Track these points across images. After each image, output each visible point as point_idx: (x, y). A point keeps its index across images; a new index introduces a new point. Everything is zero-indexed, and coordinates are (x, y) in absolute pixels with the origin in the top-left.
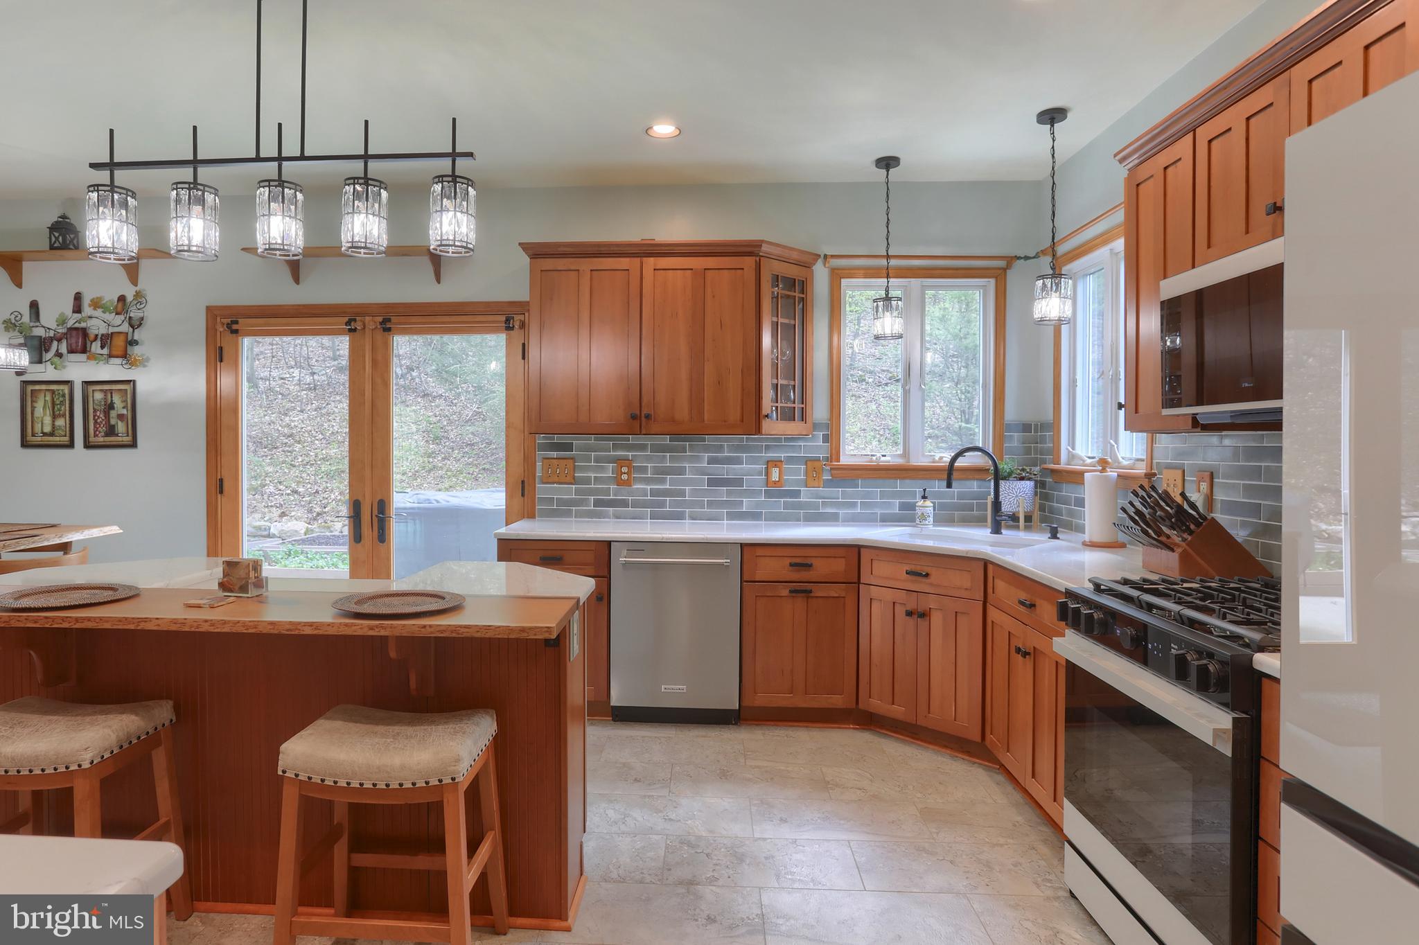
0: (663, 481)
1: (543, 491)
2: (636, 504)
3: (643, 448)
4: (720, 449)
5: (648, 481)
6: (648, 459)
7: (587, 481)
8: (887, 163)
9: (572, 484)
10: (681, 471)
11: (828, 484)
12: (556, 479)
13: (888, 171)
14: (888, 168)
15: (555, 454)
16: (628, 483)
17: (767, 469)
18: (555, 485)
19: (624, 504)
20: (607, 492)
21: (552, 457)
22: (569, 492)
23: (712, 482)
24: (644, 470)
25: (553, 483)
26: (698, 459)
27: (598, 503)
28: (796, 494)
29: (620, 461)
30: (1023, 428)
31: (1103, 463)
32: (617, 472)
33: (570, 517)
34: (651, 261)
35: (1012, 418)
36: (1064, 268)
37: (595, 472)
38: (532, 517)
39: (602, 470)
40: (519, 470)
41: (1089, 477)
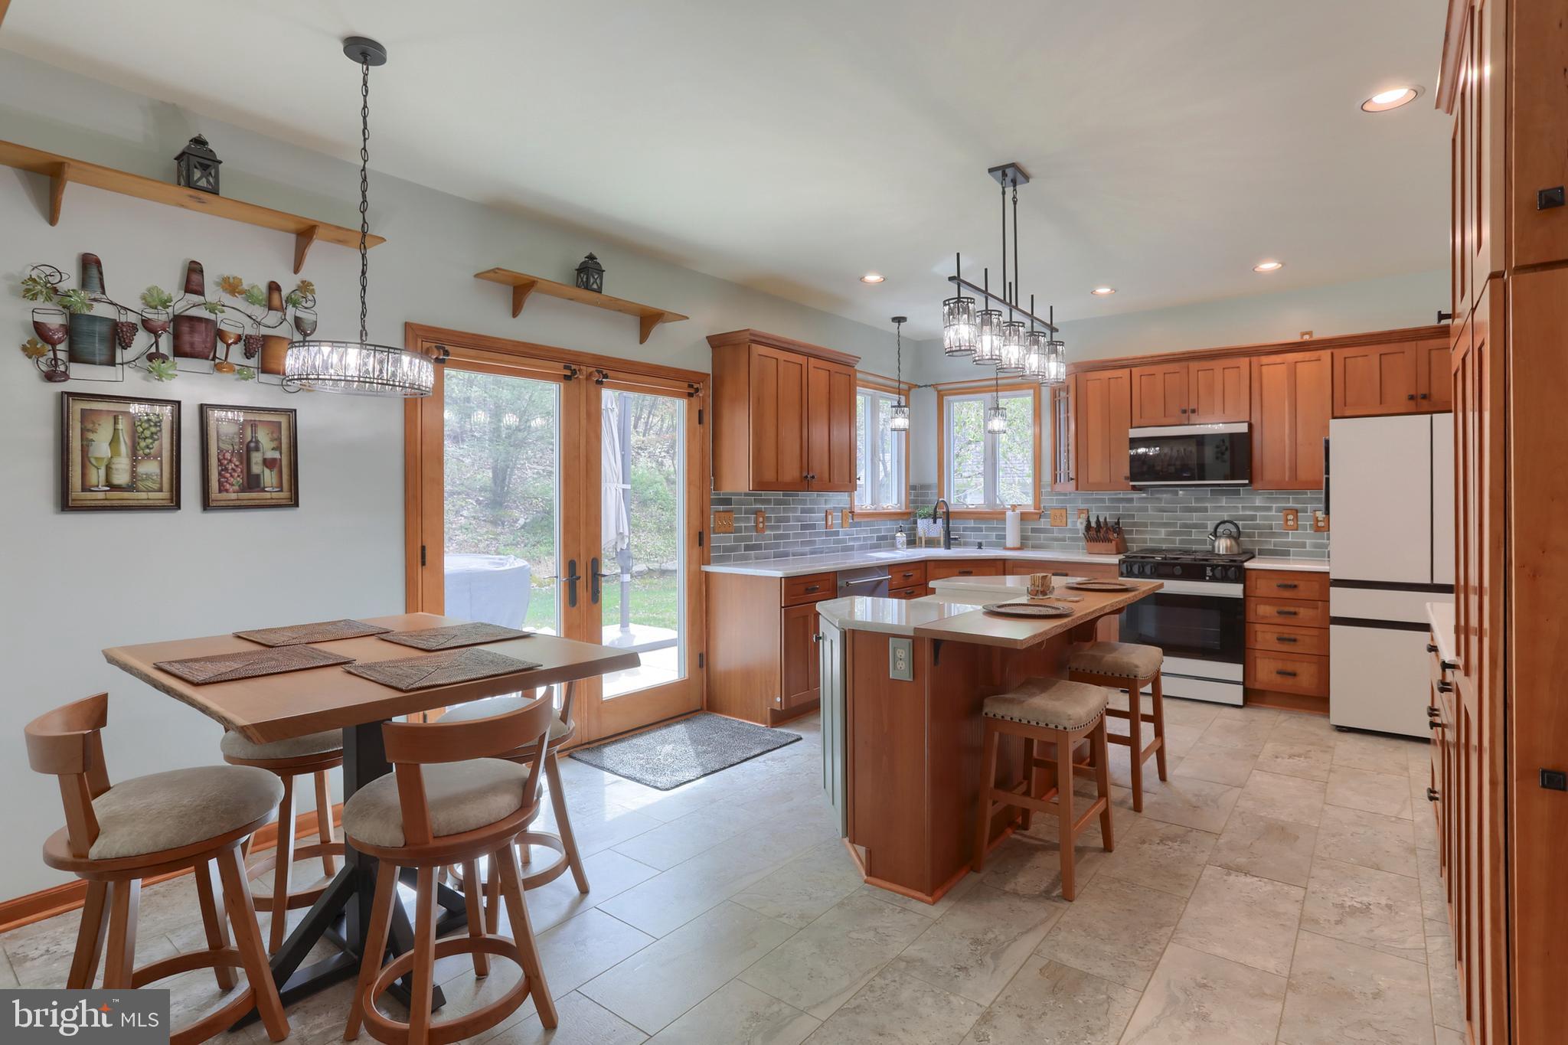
0: (778, 528)
1: (716, 540)
2: (767, 547)
3: (768, 501)
4: (805, 502)
5: (772, 528)
6: (773, 510)
7: (738, 530)
8: (899, 320)
9: (732, 533)
10: (787, 520)
11: (852, 525)
12: (724, 529)
13: (899, 325)
14: (899, 322)
15: (722, 507)
16: (763, 530)
17: (826, 516)
18: (722, 535)
19: (757, 547)
20: (750, 538)
21: (720, 510)
22: (729, 540)
23: (804, 527)
24: (769, 519)
25: (721, 533)
26: (794, 510)
27: (748, 548)
28: (837, 533)
29: (757, 512)
30: (914, 488)
31: (1014, 507)
32: (756, 521)
33: (730, 561)
34: (812, 360)
35: (912, 482)
36: (945, 397)
37: (745, 522)
38: (709, 564)
39: (747, 520)
40: (696, 523)
41: (1009, 513)
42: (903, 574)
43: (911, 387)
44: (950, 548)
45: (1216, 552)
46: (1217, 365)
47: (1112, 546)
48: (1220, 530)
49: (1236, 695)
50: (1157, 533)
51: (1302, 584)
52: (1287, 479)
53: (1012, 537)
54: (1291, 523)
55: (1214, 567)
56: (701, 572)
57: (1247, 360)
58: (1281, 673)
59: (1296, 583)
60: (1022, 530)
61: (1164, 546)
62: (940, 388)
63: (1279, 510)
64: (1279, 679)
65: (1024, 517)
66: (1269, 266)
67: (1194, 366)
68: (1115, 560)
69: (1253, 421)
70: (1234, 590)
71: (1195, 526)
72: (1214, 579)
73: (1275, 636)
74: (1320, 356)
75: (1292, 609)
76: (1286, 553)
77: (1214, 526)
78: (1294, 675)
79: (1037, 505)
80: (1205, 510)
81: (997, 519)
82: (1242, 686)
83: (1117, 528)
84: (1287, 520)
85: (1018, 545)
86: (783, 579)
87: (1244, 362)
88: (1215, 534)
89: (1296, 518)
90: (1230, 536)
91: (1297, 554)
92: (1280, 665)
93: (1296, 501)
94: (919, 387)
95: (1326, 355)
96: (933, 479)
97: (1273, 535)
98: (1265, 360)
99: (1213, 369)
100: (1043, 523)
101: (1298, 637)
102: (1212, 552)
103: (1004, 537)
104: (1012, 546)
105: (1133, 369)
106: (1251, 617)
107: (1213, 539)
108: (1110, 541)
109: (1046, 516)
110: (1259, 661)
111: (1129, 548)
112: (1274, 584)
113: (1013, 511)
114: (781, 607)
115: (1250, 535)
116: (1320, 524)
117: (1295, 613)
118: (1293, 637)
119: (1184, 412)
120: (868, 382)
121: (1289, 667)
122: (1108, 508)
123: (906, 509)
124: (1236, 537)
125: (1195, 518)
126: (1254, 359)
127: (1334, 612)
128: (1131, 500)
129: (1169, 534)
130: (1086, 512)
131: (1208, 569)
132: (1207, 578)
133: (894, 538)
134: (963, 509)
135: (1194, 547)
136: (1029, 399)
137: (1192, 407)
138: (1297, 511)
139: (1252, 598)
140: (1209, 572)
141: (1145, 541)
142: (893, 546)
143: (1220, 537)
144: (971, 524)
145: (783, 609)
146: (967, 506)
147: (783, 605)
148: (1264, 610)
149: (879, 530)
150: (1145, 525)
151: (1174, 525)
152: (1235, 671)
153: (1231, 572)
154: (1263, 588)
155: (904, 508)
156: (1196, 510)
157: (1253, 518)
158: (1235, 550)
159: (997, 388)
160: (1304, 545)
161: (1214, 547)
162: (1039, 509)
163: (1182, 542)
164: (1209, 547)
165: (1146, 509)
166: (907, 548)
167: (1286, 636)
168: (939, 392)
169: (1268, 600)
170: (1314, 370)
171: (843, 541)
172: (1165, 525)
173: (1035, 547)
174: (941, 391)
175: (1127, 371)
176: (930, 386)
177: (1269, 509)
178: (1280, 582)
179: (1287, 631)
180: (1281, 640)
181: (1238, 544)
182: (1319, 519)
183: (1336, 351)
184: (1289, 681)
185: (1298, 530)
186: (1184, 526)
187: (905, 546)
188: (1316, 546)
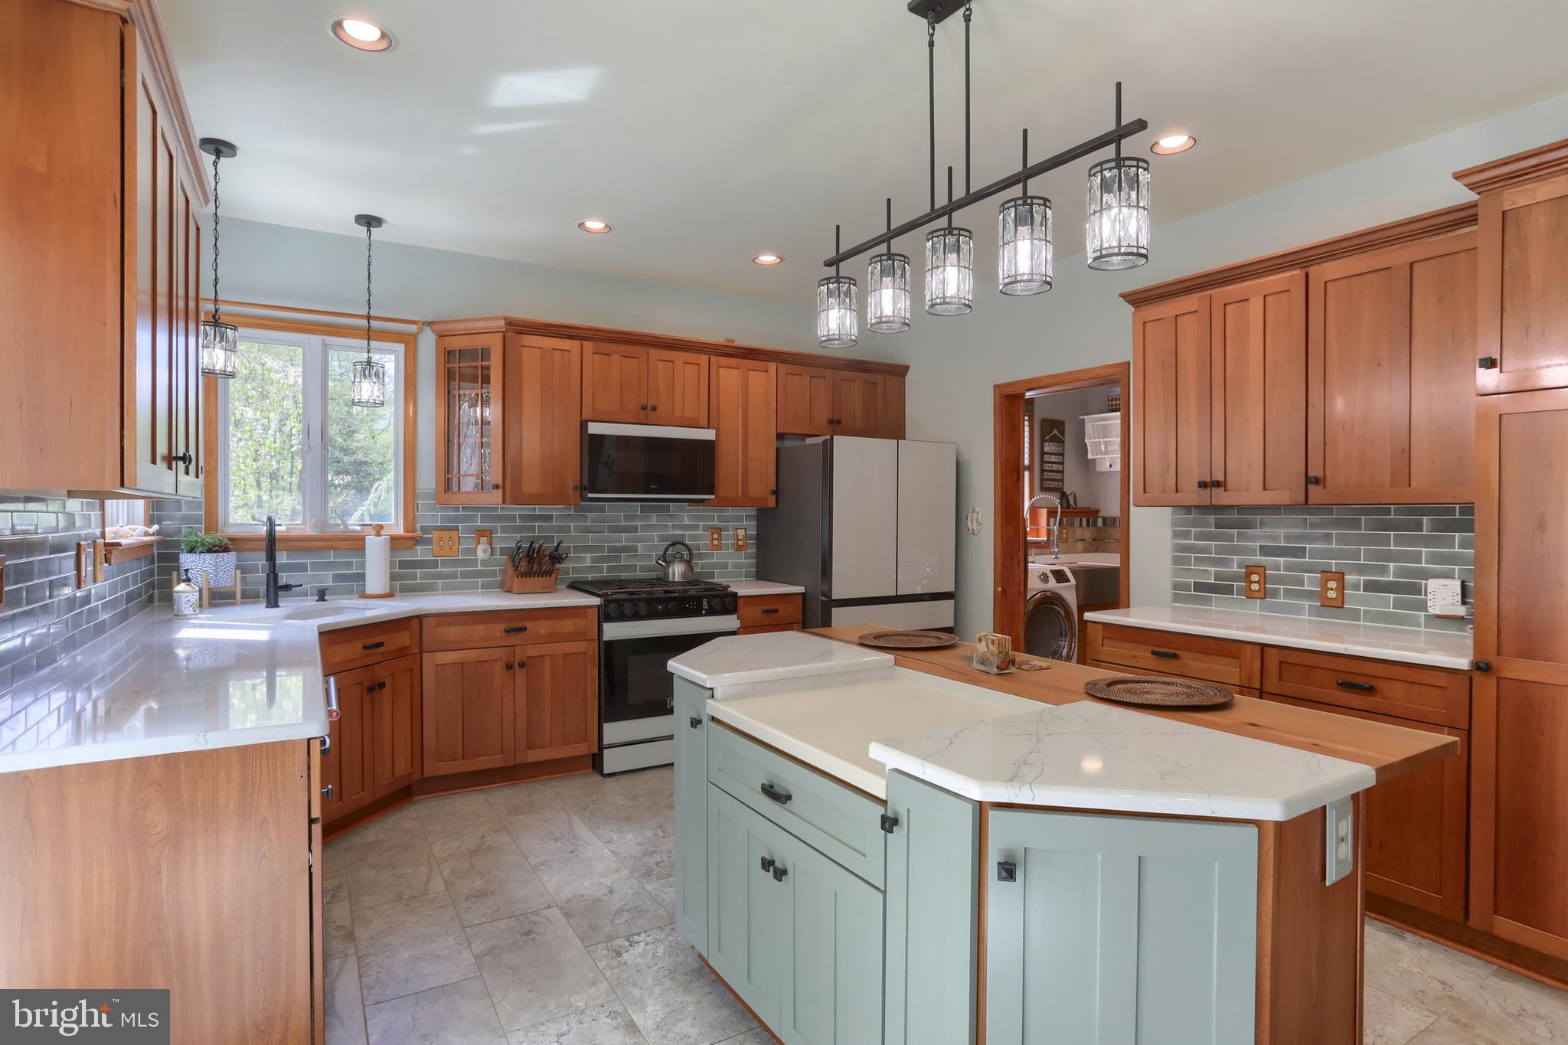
11: (106, 574)
14: (218, 154)
17: (78, 556)
28: (89, 597)
31: (378, 529)
41: (371, 539)
44: (278, 606)
45: (671, 579)
46: (680, 357)
47: (552, 581)
48: (670, 554)
50: (581, 559)
51: (780, 608)
52: (739, 495)
53: (376, 578)
54: (716, 542)
55: (710, 598)
57: (706, 357)
59: (776, 607)
60: (394, 565)
63: (705, 528)
65: (394, 544)
66: (768, 259)
67: (653, 353)
71: (625, 549)
74: (768, 366)
76: (711, 576)
79: (409, 525)
80: (635, 529)
81: (335, 549)
84: (713, 539)
85: (384, 590)
87: (703, 359)
88: (664, 558)
89: (720, 536)
90: (682, 560)
91: (720, 576)
93: (720, 519)
95: (772, 367)
97: (702, 556)
98: (723, 360)
99: (673, 362)
100: (420, 553)
102: (663, 580)
103: (361, 577)
104: (382, 593)
105: (585, 344)
107: (664, 564)
108: (546, 574)
109: (425, 542)
113: (377, 534)
116: (741, 543)
119: (645, 408)
122: (520, 529)
126: (711, 357)
128: (548, 518)
129: (595, 560)
130: (488, 533)
131: (705, 601)
132: (704, 612)
135: (624, 575)
136: (395, 359)
137: (652, 402)
138: (721, 530)
139: (741, 630)
140: (705, 606)
143: (672, 561)
150: (567, 550)
151: (601, 549)
153: (729, 602)
154: (750, 616)
156: (626, 530)
157: (682, 537)
160: (726, 566)
161: (666, 574)
162: (412, 531)
163: (610, 569)
164: (654, 574)
165: (567, 529)
169: (752, 629)
170: (762, 382)
171: (97, 613)
172: (592, 549)
173: (411, 591)
177: (696, 527)
178: (764, 608)
181: (691, 568)
182: (740, 537)
185: (720, 550)
186: (613, 549)
187: (198, 611)
188: (736, 566)
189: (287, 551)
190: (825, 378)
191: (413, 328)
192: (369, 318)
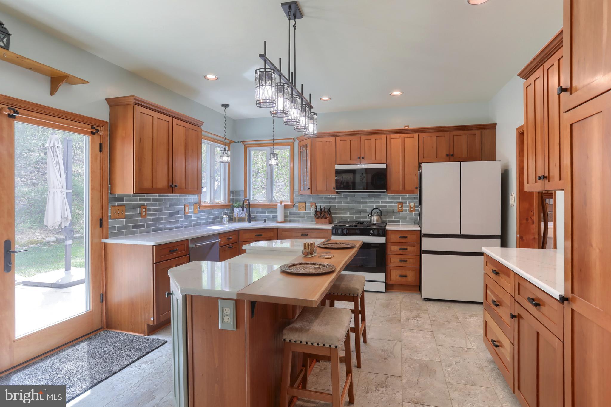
0: (155, 214)
1: (112, 223)
2: (148, 226)
3: (149, 200)
4: (172, 200)
5: (151, 215)
6: (152, 205)
7: (129, 216)
8: (226, 106)
9: (124, 218)
10: (161, 210)
11: (199, 212)
12: (118, 216)
13: (225, 108)
14: (225, 107)
15: (116, 204)
16: (145, 216)
17: (185, 207)
18: (117, 220)
19: (142, 226)
20: (137, 221)
21: (115, 205)
22: (122, 223)
23: (171, 214)
24: (149, 210)
25: (116, 219)
26: (166, 204)
27: (135, 227)
28: (191, 216)
29: (141, 206)
30: (232, 192)
31: (281, 202)
32: (141, 211)
33: (123, 235)
34: (175, 120)
35: (231, 189)
36: (248, 148)
37: (133, 212)
38: (107, 237)
39: (135, 210)
40: (98, 213)
41: (279, 205)
42: (227, 238)
43: (231, 142)
44: (250, 223)
45: (372, 222)
46: (373, 137)
47: (327, 220)
48: (373, 212)
49: (382, 287)
50: (346, 213)
51: (408, 236)
52: (401, 189)
53: (280, 217)
54: (400, 208)
55: (374, 229)
56: (101, 243)
57: (385, 136)
58: (400, 276)
59: (407, 235)
60: (285, 213)
61: (349, 220)
62: (246, 143)
63: (396, 203)
64: (400, 279)
65: (286, 207)
66: (397, 93)
67: (363, 137)
68: (330, 227)
69: (387, 163)
70: (382, 240)
71: (362, 210)
72: (374, 235)
73: (399, 259)
74: (414, 136)
75: (405, 247)
76: (399, 222)
77: (371, 210)
78: (406, 276)
79: (292, 201)
80: (366, 203)
81: (273, 208)
82: (385, 283)
83: (329, 212)
84: (399, 207)
85: (283, 220)
86: (154, 247)
87: (384, 136)
88: (371, 214)
89: (403, 206)
90: (377, 215)
91: (403, 222)
92: (400, 272)
93: (403, 199)
94: (235, 142)
95: (416, 135)
96: (242, 188)
97: (394, 214)
98: (392, 136)
99: (371, 139)
100: (295, 210)
101: (408, 260)
102: (370, 222)
103: (277, 217)
104: (280, 221)
105: (337, 138)
106: (389, 252)
107: (371, 216)
108: (326, 218)
109: (297, 206)
110: (392, 271)
111: (334, 221)
112: (398, 236)
113: (281, 204)
114: (153, 263)
115: (385, 214)
116: (412, 209)
117: (406, 249)
118: (405, 259)
119: (359, 158)
120: (209, 137)
121: (404, 273)
122: (325, 203)
123: (228, 203)
124: (380, 215)
125: (362, 206)
126: (388, 136)
127: (424, 249)
128: (334, 199)
129: (351, 214)
130: (314, 204)
131: (371, 230)
132: (371, 235)
133: (222, 218)
134: (257, 203)
135: (362, 220)
136: (289, 151)
137: (363, 155)
138: (403, 203)
139: (389, 243)
140: (371, 232)
141: (340, 217)
142: (221, 222)
143: (374, 215)
144: (261, 210)
145: (154, 265)
146: (259, 202)
147: (154, 262)
148: (394, 248)
149: (214, 214)
150: (341, 210)
151: (353, 210)
152: (382, 276)
153: (381, 232)
154: (394, 238)
155: (227, 203)
156: (362, 203)
157: (386, 206)
158: (380, 221)
159: (274, 145)
160: (405, 218)
161: (371, 220)
162: (293, 203)
163: (357, 217)
164: (368, 220)
165: (340, 203)
166: (229, 223)
167: (403, 259)
168: (245, 145)
169: (395, 244)
170: (411, 142)
171: (195, 220)
172: (349, 210)
173: (291, 221)
174: (246, 145)
175: (334, 138)
176: (240, 142)
177: (392, 202)
178: (401, 235)
179: (404, 258)
180: (400, 261)
181: (381, 218)
182: (412, 207)
183: (420, 134)
184: (404, 279)
185: (403, 212)
186: (357, 210)
187: (228, 222)
188: (410, 218)
189: (262, 208)
190: (444, 136)
191: (292, 140)
192: (274, 140)
